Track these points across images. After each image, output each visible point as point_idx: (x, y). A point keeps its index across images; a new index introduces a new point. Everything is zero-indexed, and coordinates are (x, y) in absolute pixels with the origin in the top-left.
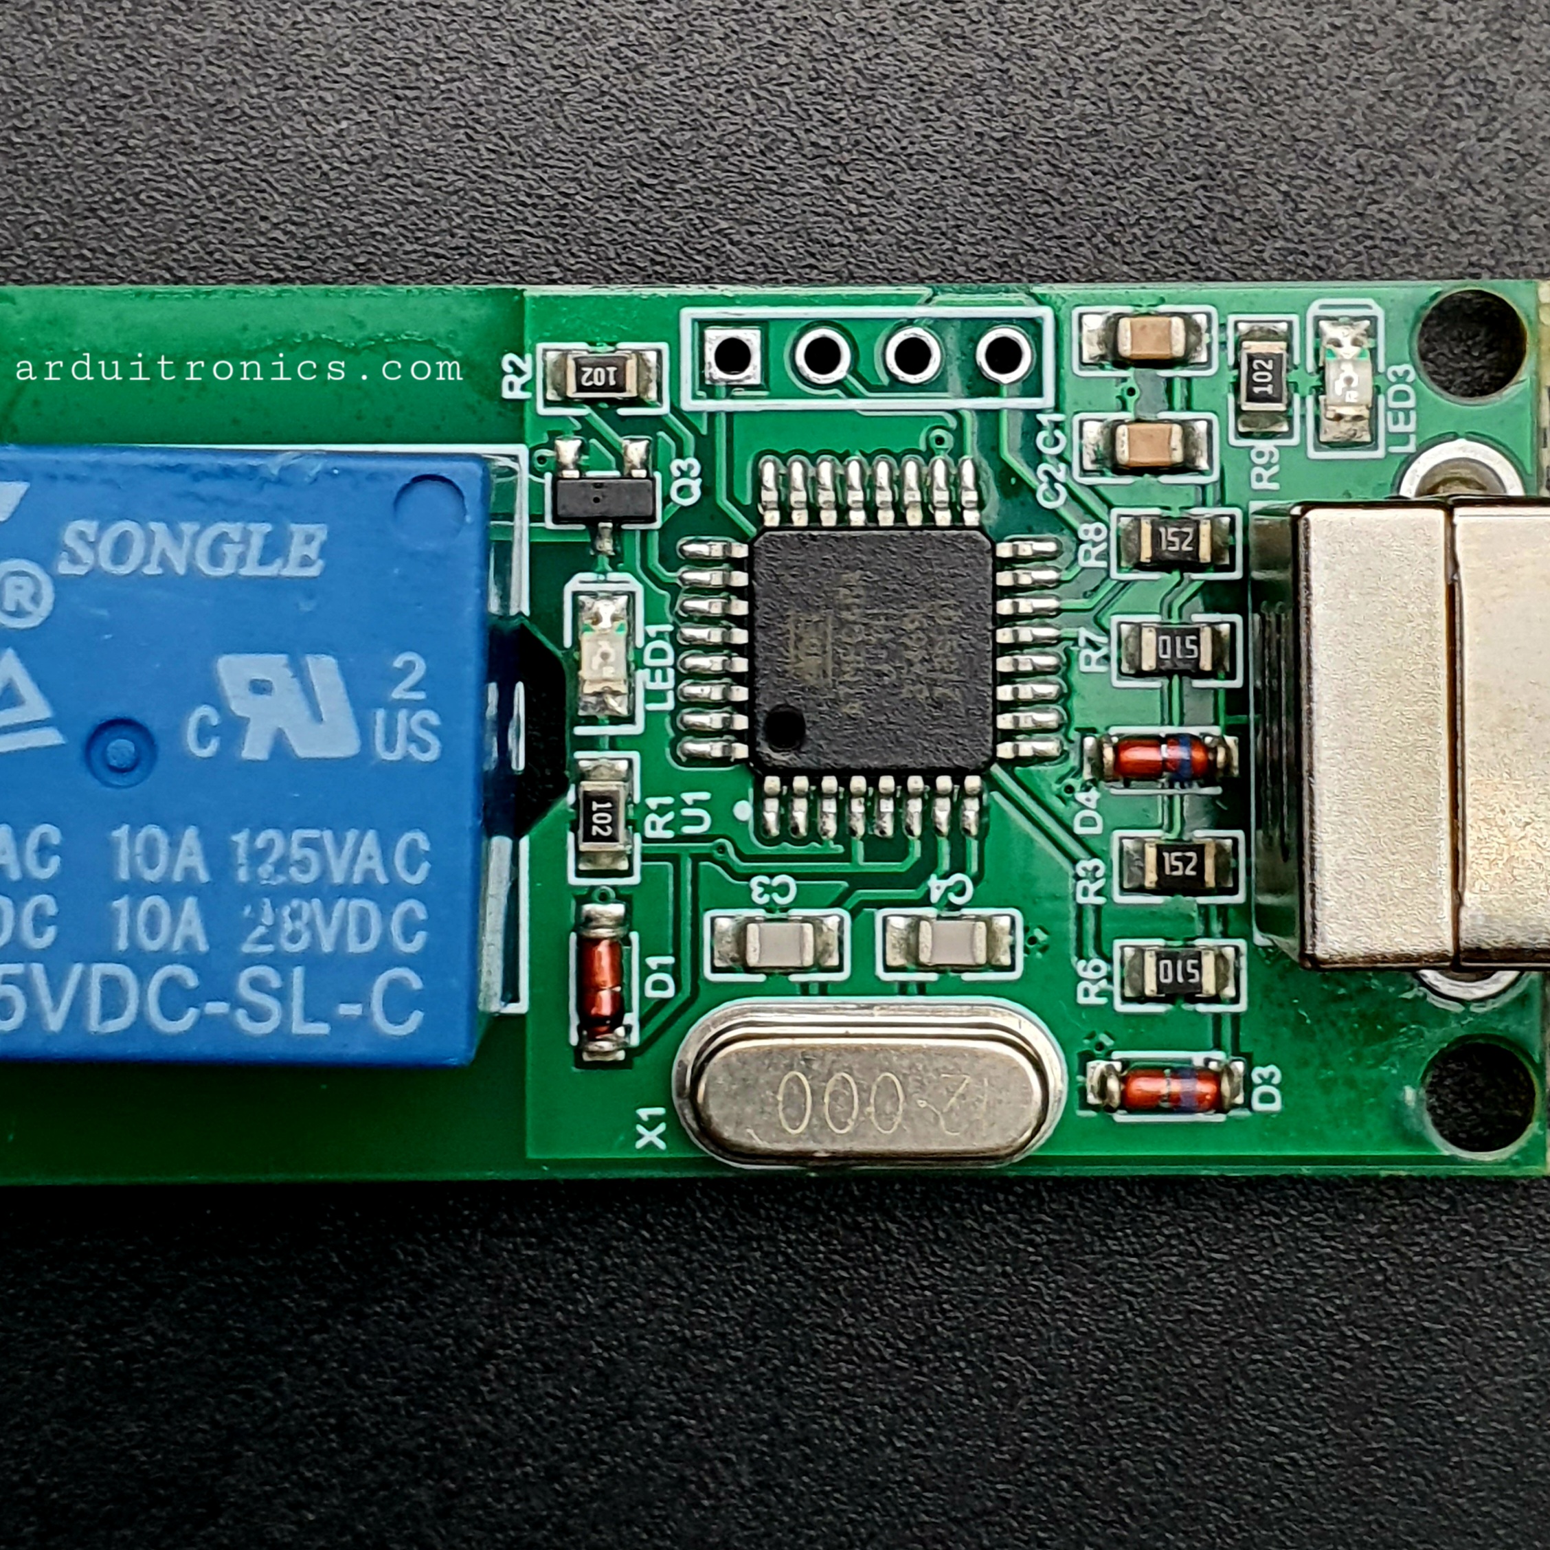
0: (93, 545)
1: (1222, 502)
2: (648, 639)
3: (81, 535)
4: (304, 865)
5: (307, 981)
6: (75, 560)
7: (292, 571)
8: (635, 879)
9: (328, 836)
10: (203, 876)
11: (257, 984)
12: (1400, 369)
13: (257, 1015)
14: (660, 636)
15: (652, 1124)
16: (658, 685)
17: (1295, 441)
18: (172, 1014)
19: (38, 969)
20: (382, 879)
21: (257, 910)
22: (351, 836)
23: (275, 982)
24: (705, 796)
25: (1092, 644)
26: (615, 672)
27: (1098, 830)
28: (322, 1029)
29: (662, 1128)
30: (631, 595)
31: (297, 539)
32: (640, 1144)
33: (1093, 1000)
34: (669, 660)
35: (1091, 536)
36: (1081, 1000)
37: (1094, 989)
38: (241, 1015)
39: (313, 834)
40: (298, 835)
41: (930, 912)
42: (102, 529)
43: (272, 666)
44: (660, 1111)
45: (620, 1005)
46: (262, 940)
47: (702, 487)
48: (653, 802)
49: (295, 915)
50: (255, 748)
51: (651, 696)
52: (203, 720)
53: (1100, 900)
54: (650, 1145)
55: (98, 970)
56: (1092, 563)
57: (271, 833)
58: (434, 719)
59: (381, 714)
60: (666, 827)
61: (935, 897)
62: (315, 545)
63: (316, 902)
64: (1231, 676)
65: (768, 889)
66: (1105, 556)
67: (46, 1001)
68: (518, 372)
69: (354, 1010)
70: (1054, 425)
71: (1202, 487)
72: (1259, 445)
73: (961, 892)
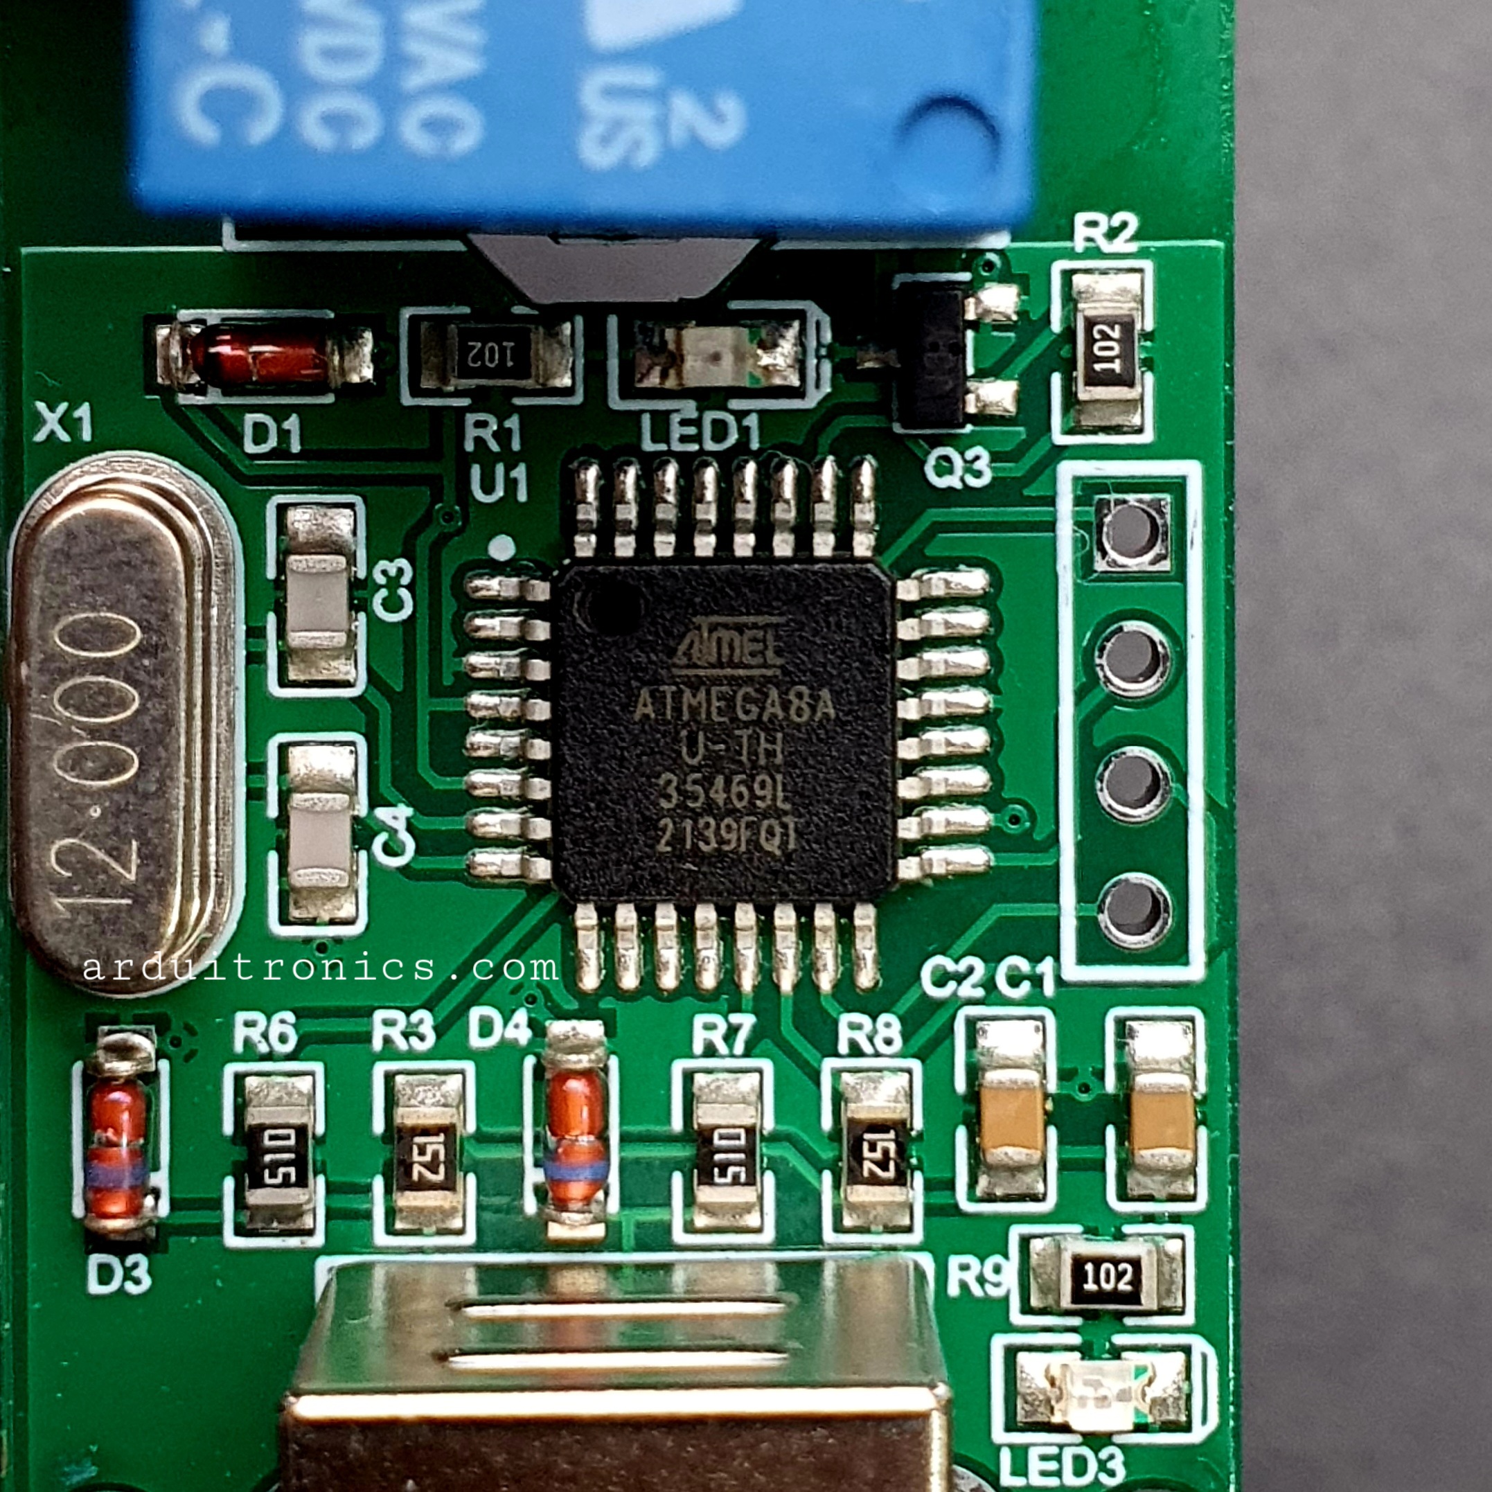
1: (929, 1211)
2: (740, 415)
8: (407, 400)
12: (1117, 1464)
14: (744, 432)
15: (68, 422)
16: (676, 431)
17: (1016, 1318)
24: (522, 496)
25: (732, 1031)
26: (696, 372)
27: (476, 1041)
29: (64, 437)
30: (799, 393)
32: (41, 406)
33: (240, 1033)
34: (710, 446)
35: (883, 1033)
36: (241, 1017)
37: (255, 1034)
41: (362, 809)
44: (87, 435)
47: (951, 489)
48: (513, 423)
51: (661, 422)
53: (377, 1044)
54: (39, 421)
56: (844, 1034)
60: (479, 441)
61: (382, 813)
64: (689, 1228)
65: (393, 583)
66: (856, 1051)
68: (1112, 234)
70: (1037, 981)
71: (951, 1185)
72: (1011, 1268)
73: (388, 850)
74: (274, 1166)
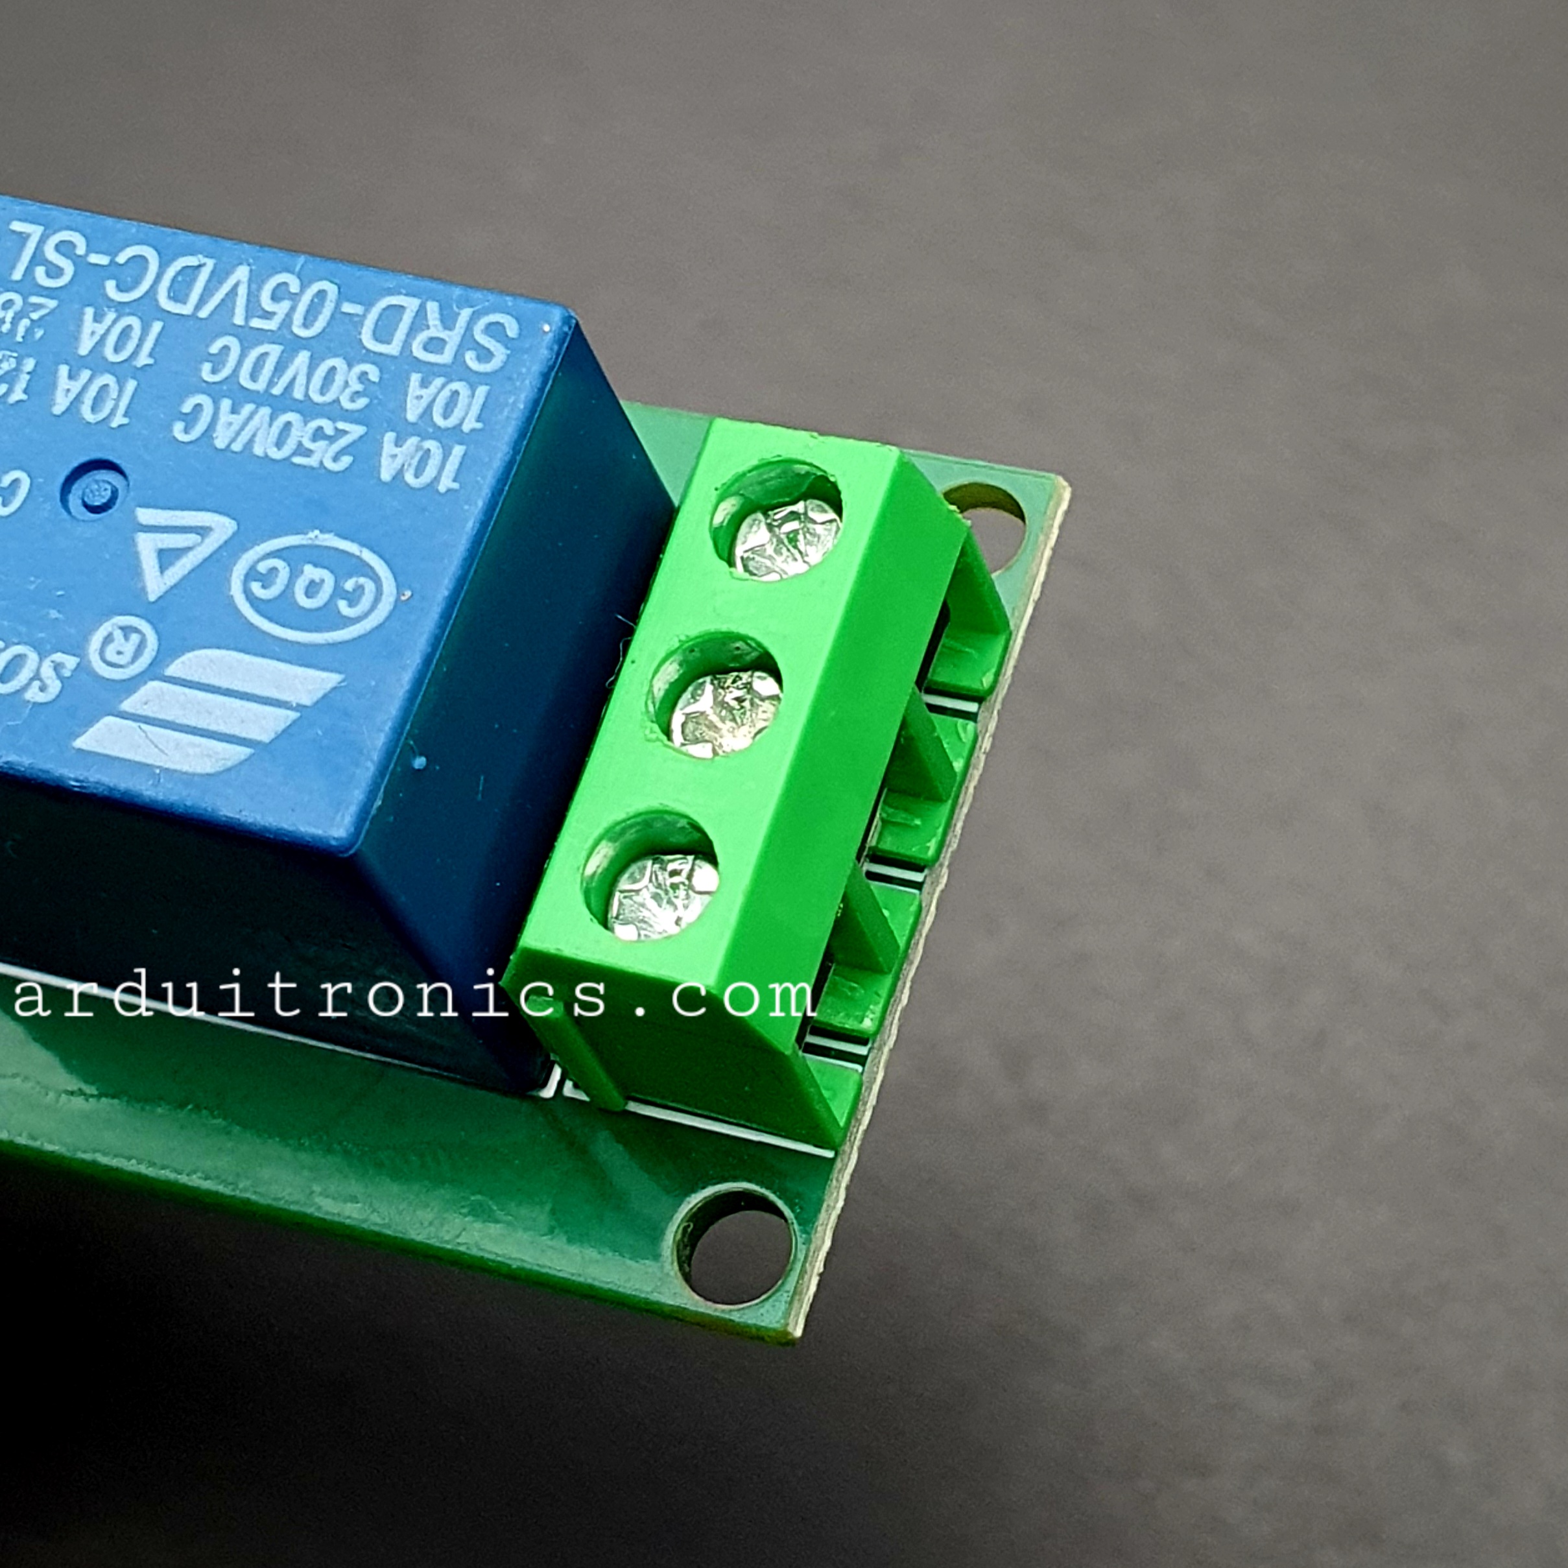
0: (37, 676)
3: (43, 687)
5: (13, 267)
6: (57, 667)
10: (64, 370)
11: (55, 272)
13: (64, 248)
18: (139, 261)
19: (239, 320)
21: (29, 331)
23: (40, 272)
38: (81, 250)
42: (23, 690)
46: (38, 307)
55: (187, 310)
67: (242, 291)
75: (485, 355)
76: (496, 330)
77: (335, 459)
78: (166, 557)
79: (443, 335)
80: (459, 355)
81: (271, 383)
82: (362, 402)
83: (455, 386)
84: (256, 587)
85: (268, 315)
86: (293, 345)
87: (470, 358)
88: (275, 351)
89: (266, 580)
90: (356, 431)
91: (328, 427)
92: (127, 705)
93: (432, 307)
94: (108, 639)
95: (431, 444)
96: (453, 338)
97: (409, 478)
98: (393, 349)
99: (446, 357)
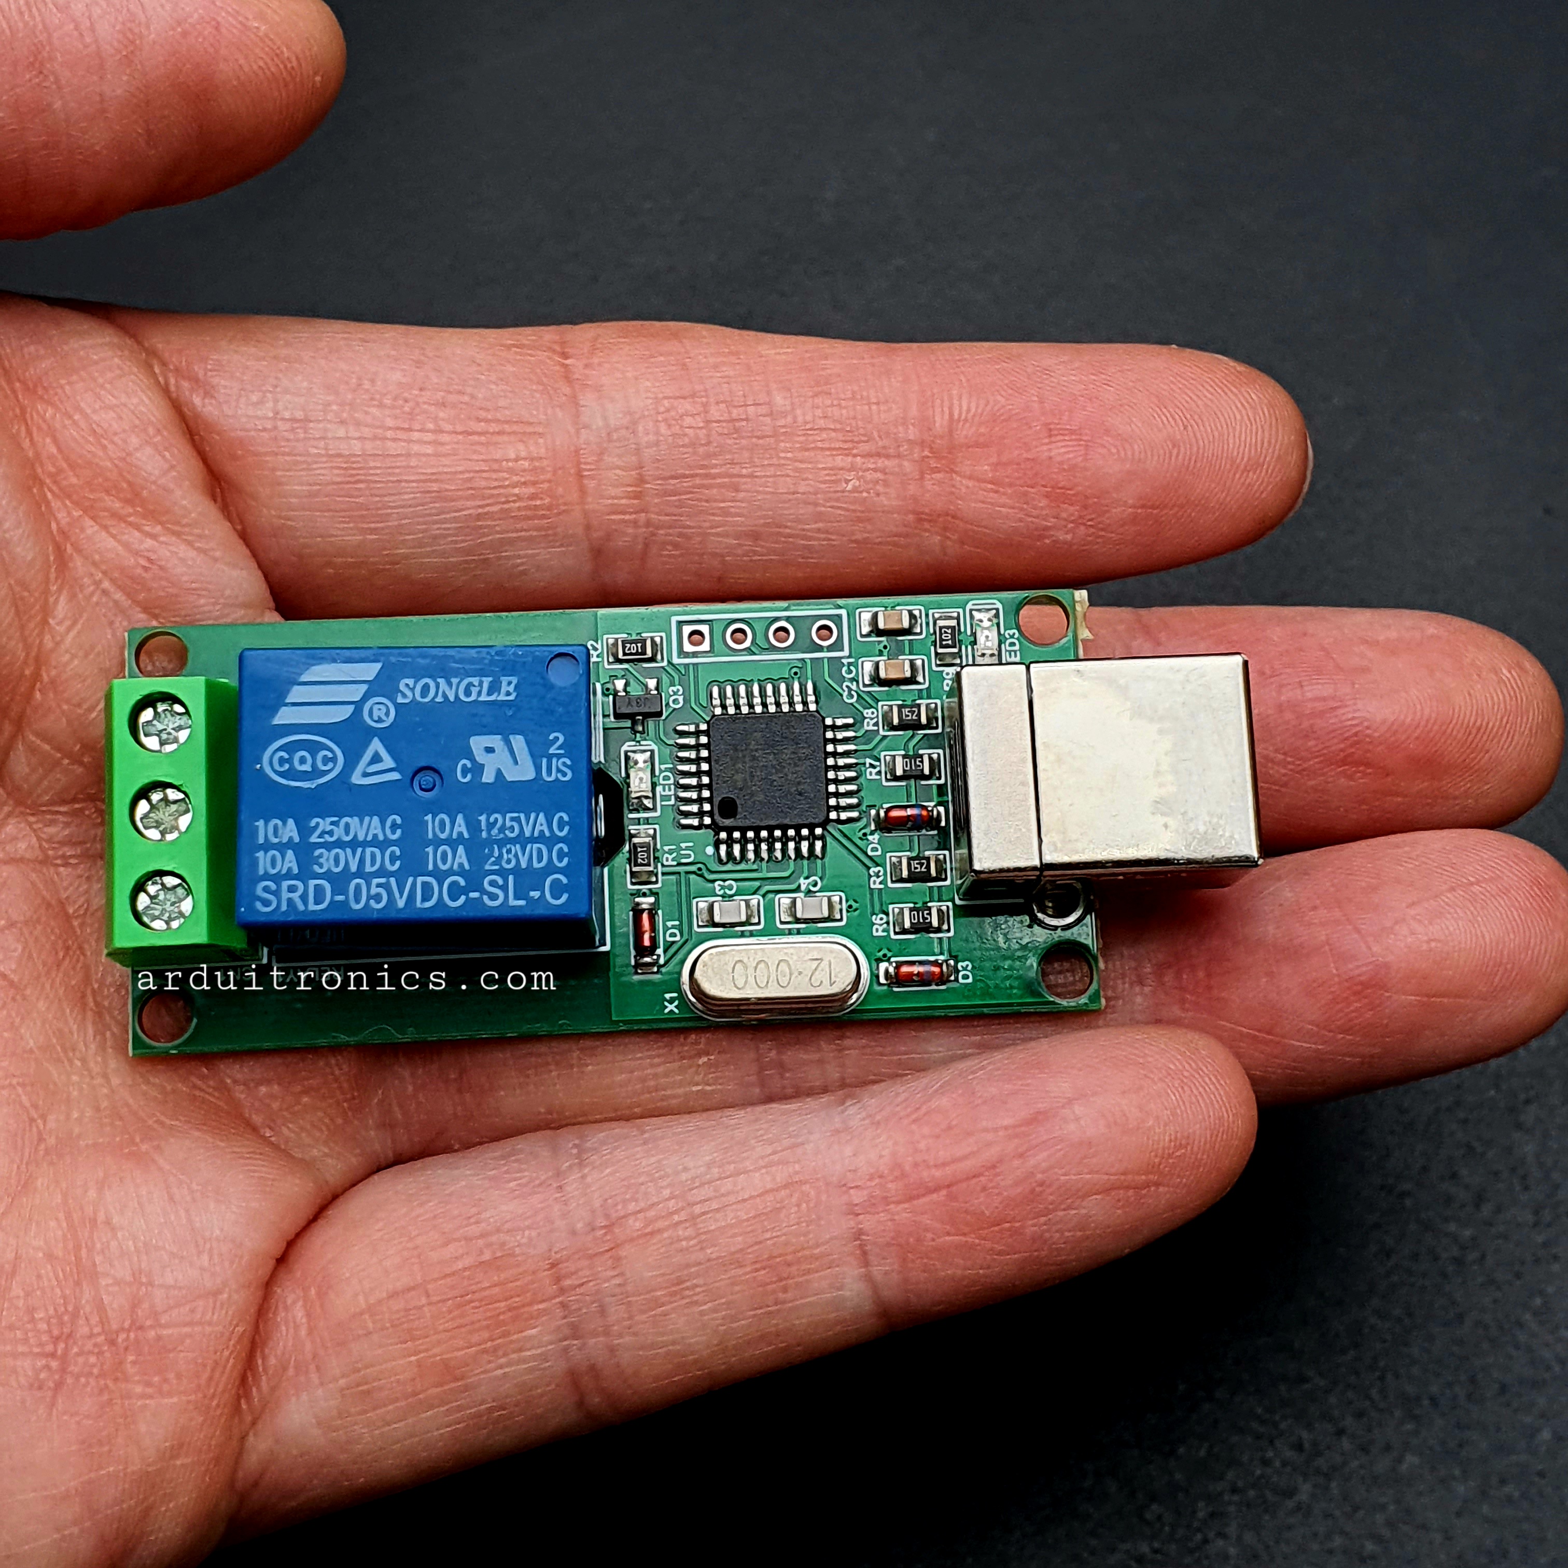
0: (412, 690)
1: (929, 697)
2: (661, 771)
3: (407, 685)
4: (512, 829)
5: (515, 881)
6: (404, 696)
7: (502, 697)
8: (659, 885)
9: (522, 816)
10: (466, 835)
11: (493, 883)
12: (1011, 632)
13: (493, 897)
14: (666, 770)
15: (671, 1001)
16: (667, 793)
18: (454, 899)
19: (393, 880)
20: (547, 834)
21: (492, 851)
22: (533, 816)
23: (500, 882)
24: (691, 844)
25: (872, 766)
26: (646, 786)
27: (879, 853)
28: (522, 903)
29: (676, 1003)
30: (652, 752)
31: (504, 684)
32: (667, 1011)
33: (880, 934)
34: (672, 781)
35: (870, 715)
36: (875, 934)
37: (881, 928)
38: (485, 897)
39: (516, 815)
40: (509, 815)
41: (802, 895)
42: (416, 683)
43: (495, 741)
44: (675, 995)
45: (653, 940)
46: (494, 864)
47: (684, 700)
48: (666, 848)
49: (509, 851)
50: (488, 777)
51: (665, 798)
52: (464, 765)
53: (882, 886)
54: (671, 1011)
55: (420, 879)
56: (871, 728)
57: (496, 815)
58: (569, 762)
59: (544, 761)
60: (673, 860)
61: (803, 888)
62: (512, 686)
63: (518, 846)
64: (939, 778)
65: (723, 887)
66: (876, 724)
67: (397, 895)
68: (595, 649)
69: (535, 894)
70: (850, 664)
71: (921, 690)
72: (947, 669)
73: (815, 885)
74: (925, 919)
75: (266, 889)
76: (266, 903)
77: (318, 824)
78: (376, 759)
79: (291, 895)
80: (279, 886)
81: (363, 852)
82: (317, 853)
83: (274, 872)
84: (330, 755)
85: (378, 885)
86: (360, 873)
87: (273, 886)
88: (368, 869)
89: (326, 760)
90: (314, 839)
91: (328, 838)
92: (364, 687)
93: (301, 907)
94: (387, 714)
95: (276, 841)
96: (285, 895)
97: (279, 822)
98: (312, 883)
99: (285, 884)
